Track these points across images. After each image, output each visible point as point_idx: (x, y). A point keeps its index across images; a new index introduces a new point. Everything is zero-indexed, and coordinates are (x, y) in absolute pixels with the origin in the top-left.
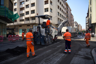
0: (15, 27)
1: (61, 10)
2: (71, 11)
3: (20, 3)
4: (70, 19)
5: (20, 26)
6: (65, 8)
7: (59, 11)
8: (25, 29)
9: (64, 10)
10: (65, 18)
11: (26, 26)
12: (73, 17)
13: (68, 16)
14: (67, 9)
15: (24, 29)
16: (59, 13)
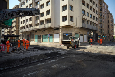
0: (31, 33)
1: (90, 7)
2: (108, 8)
4: (107, 20)
5: (35, 32)
6: (96, 5)
7: (84, 8)
8: (41, 35)
9: (94, 7)
10: (97, 18)
11: (42, 31)
12: (112, 16)
13: (103, 16)
14: (101, 5)
15: (39, 35)
16: (84, 11)
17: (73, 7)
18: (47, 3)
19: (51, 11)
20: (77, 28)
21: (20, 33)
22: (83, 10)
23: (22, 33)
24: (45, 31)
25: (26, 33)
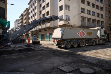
0: (37, 32)
1: (91, 4)
3: (39, 6)
5: (40, 32)
7: (84, 6)
10: (102, 15)
11: (44, 30)
15: (42, 34)
17: (70, 6)
18: (48, 4)
19: (50, 12)
20: (75, 26)
21: (29, 33)
22: (82, 8)
23: (30, 33)
24: (46, 30)
25: (33, 33)
